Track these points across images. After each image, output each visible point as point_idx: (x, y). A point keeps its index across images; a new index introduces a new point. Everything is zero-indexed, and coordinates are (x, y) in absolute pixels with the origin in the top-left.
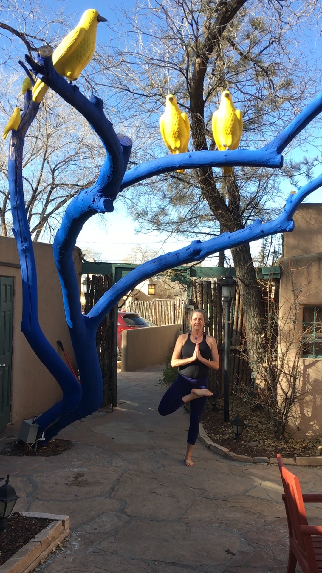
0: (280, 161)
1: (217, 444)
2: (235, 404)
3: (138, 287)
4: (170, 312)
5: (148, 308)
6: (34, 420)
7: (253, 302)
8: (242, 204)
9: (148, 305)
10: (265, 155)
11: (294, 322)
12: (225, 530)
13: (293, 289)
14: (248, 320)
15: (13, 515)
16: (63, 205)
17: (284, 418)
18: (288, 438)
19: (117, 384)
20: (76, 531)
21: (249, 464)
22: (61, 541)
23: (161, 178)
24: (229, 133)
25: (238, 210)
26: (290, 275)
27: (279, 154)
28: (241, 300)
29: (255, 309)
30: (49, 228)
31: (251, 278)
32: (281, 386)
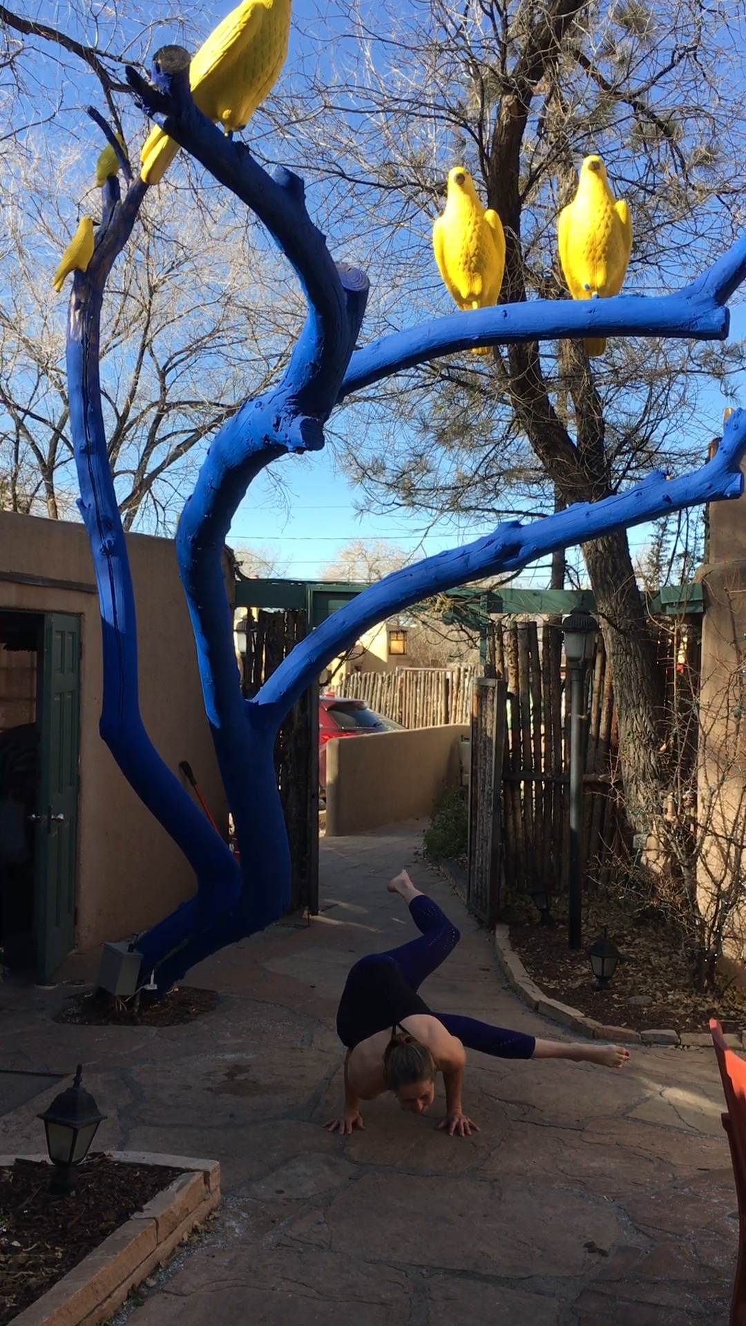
0: (724, 322)
1: (555, 999)
2: (595, 909)
3: (364, 640)
4: (438, 698)
5: (385, 689)
6: (133, 942)
7: (637, 670)
8: (609, 441)
9: (386, 682)
10: (687, 310)
11: (738, 716)
12: (582, 1196)
13: (735, 637)
14: (624, 713)
15: (89, 1157)
16: (185, 451)
17: (712, 940)
18: (723, 986)
19: (318, 862)
20: (234, 1196)
21: (634, 1045)
22: (203, 1219)
23: (418, 383)
24: (600, 258)
25: (599, 455)
26: (728, 605)
27: (719, 305)
28: (607, 666)
29: (642, 685)
30: (153, 506)
31: (630, 615)
32: (705, 865)
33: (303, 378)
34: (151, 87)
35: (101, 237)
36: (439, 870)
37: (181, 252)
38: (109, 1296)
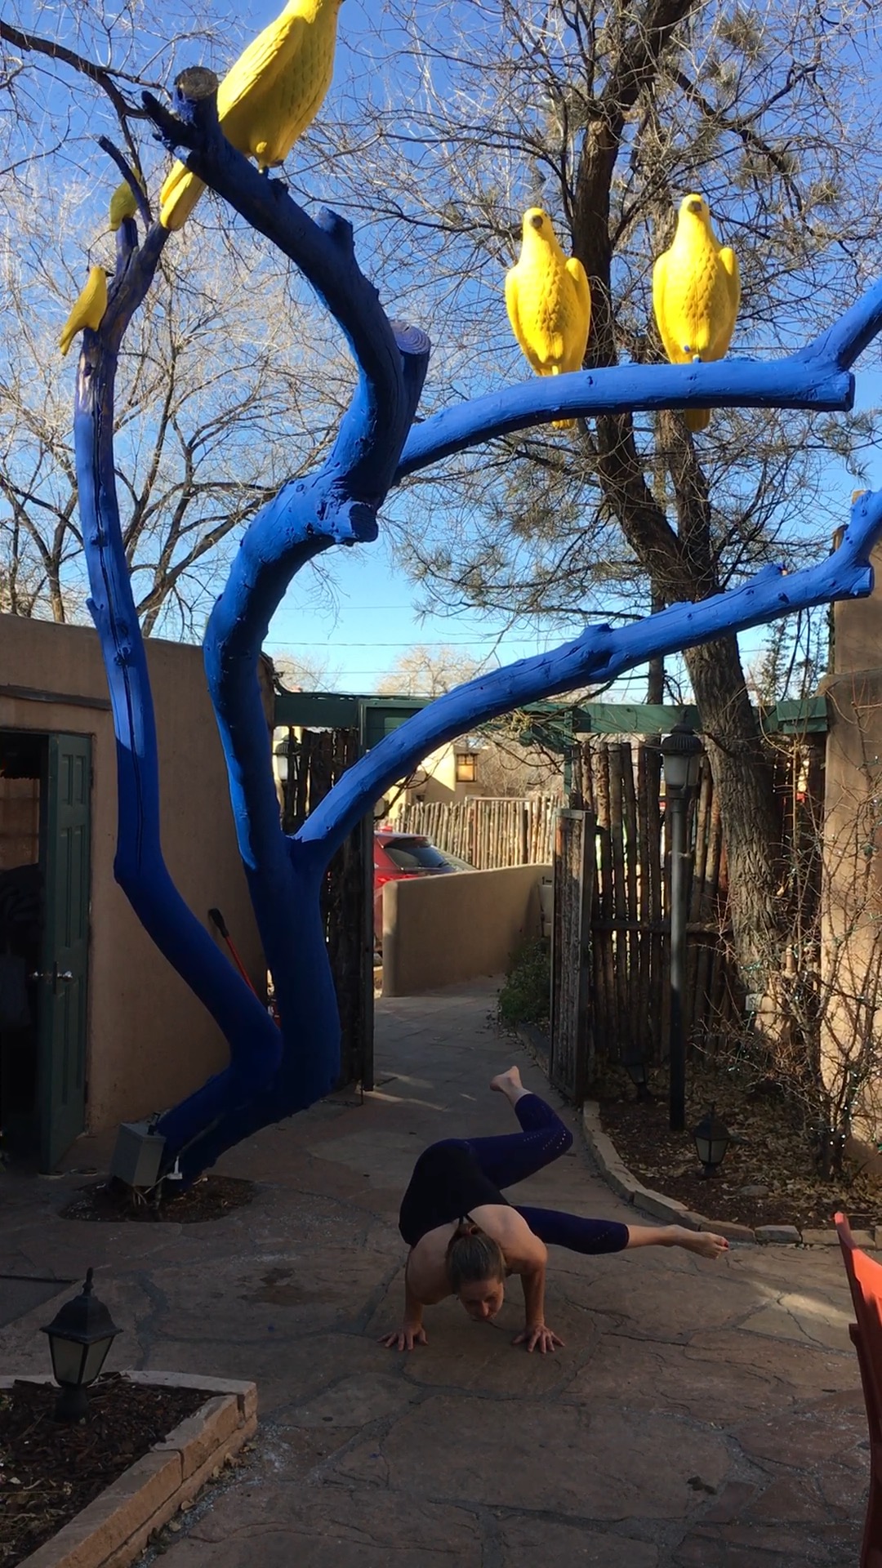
0: (848, 390)
1: (654, 1189)
2: (701, 1083)
3: (427, 765)
4: (514, 832)
5: (453, 821)
6: (153, 1123)
7: (750, 799)
8: (717, 531)
9: (453, 814)
10: (805, 375)
11: (869, 854)
12: (685, 1423)
13: (865, 760)
14: (734, 850)
15: (102, 1378)
16: (216, 541)
17: (839, 1118)
18: (852, 1173)
19: (373, 1028)
20: (274, 1423)
21: (745, 1244)
22: (236, 1451)
23: (490, 461)
24: (702, 315)
25: (705, 546)
26: (856, 723)
27: (843, 370)
28: (714, 796)
29: (755, 818)
30: (178, 607)
31: (741, 735)
32: (831, 1030)
33: (353, 456)
34: (172, 116)
35: (116, 289)
36: (516, 1037)
37: (210, 307)
38: (126, 1543)
